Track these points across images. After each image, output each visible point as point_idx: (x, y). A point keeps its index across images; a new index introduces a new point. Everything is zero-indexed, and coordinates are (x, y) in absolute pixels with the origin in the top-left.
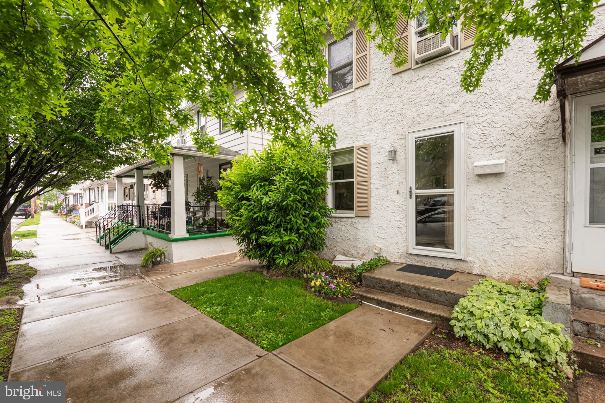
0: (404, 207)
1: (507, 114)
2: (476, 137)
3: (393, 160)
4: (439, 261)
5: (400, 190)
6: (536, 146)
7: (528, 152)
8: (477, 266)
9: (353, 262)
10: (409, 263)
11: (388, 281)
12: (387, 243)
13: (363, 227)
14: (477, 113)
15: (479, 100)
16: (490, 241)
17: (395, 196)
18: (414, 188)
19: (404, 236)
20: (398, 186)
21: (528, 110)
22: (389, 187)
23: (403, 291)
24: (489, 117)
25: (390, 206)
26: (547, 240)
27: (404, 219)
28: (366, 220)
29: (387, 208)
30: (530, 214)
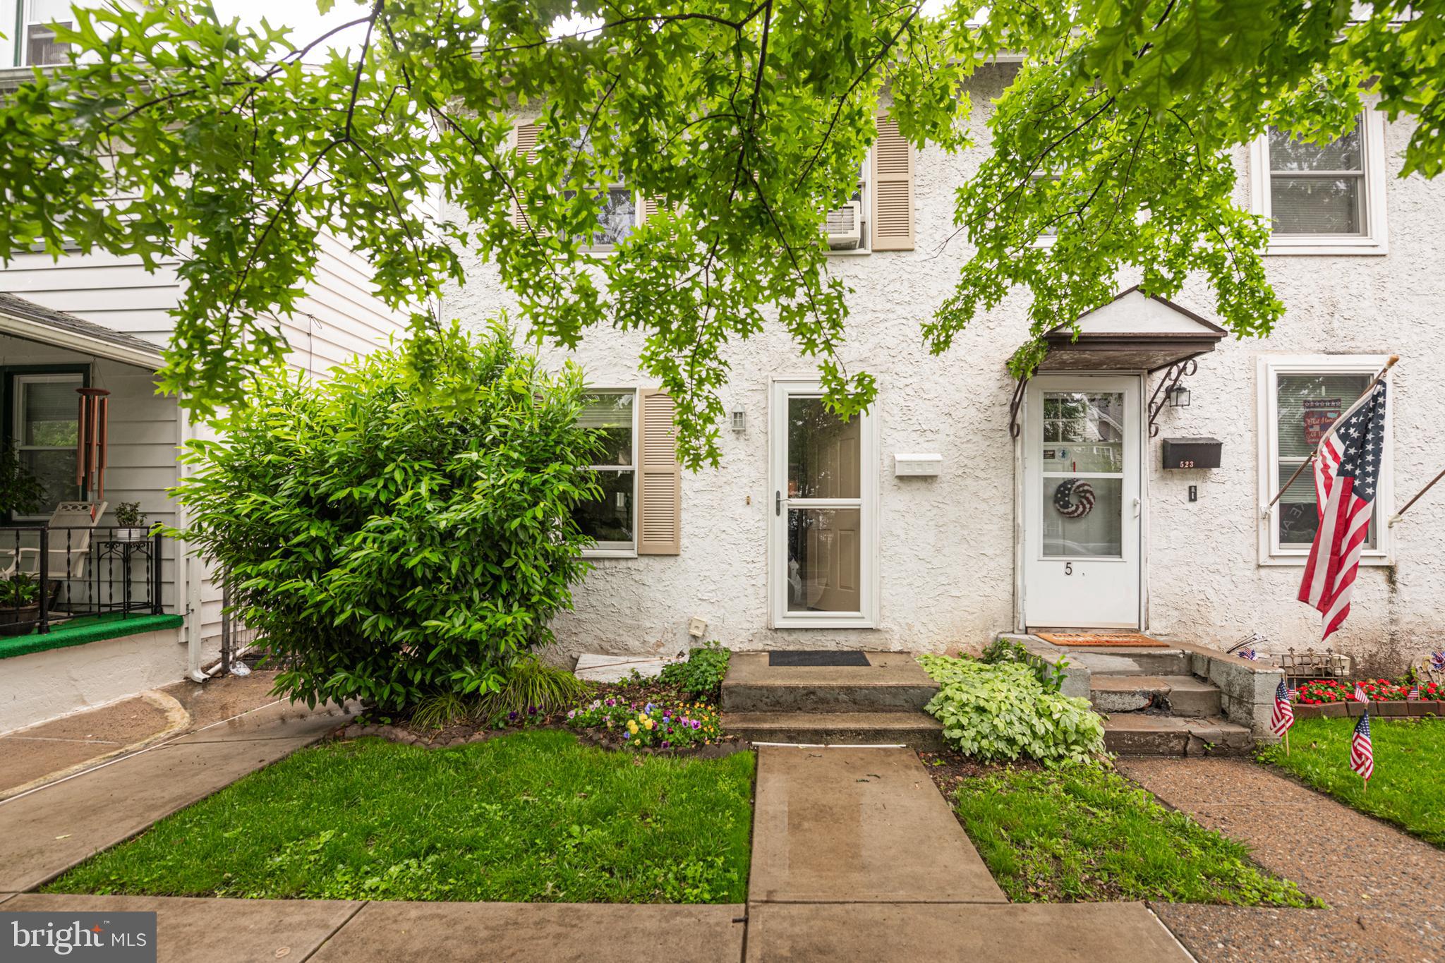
0: (762, 533)
1: (941, 380)
2: (896, 410)
3: (738, 432)
4: (830, 636)
5: (752, 498)
6: (978, 438)
7: (970, 445)
8: (897, 637)
9: (632, 665)
10: (770, 648)
11: (787, 688)
12: (723, 611)
13: (660, 580)
14: (898, 370)
15: (900, 349)
16: (916, 590)
17: (740, 509)
18: (784, 495)
19: (762, 592)
20: (747, 489)
21: (970, 380)
22: (727, 489)
23: (823, 701)
24: (915, 379)
25: (729, 531)
26: (993, 583)
27: (762, 558)
28: (669, 562)
29: (723, 536)
30: (972, 543)
